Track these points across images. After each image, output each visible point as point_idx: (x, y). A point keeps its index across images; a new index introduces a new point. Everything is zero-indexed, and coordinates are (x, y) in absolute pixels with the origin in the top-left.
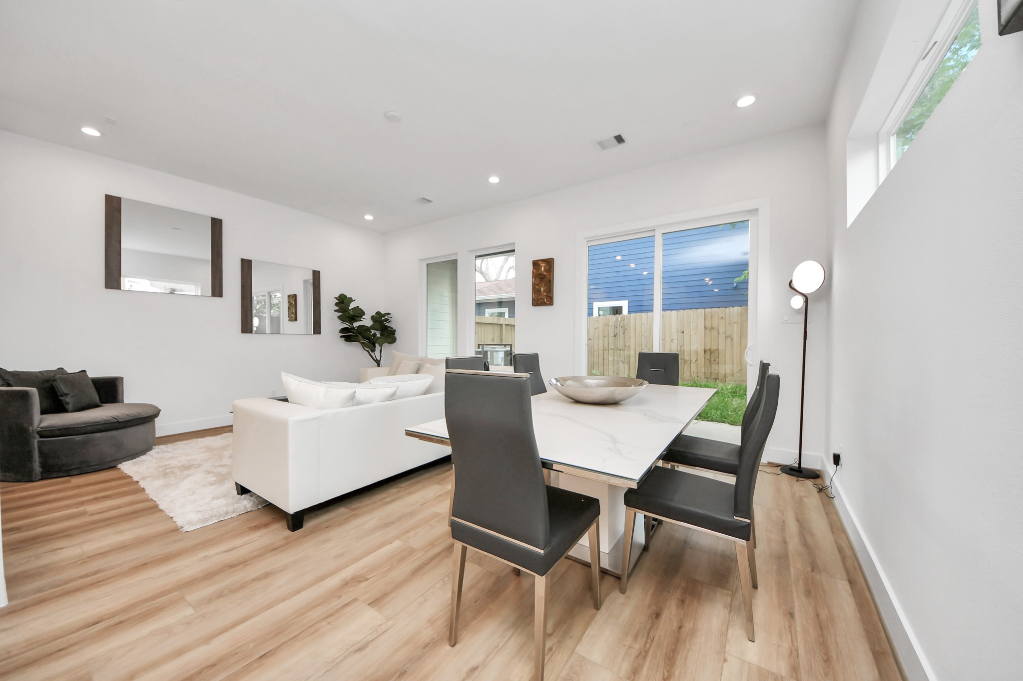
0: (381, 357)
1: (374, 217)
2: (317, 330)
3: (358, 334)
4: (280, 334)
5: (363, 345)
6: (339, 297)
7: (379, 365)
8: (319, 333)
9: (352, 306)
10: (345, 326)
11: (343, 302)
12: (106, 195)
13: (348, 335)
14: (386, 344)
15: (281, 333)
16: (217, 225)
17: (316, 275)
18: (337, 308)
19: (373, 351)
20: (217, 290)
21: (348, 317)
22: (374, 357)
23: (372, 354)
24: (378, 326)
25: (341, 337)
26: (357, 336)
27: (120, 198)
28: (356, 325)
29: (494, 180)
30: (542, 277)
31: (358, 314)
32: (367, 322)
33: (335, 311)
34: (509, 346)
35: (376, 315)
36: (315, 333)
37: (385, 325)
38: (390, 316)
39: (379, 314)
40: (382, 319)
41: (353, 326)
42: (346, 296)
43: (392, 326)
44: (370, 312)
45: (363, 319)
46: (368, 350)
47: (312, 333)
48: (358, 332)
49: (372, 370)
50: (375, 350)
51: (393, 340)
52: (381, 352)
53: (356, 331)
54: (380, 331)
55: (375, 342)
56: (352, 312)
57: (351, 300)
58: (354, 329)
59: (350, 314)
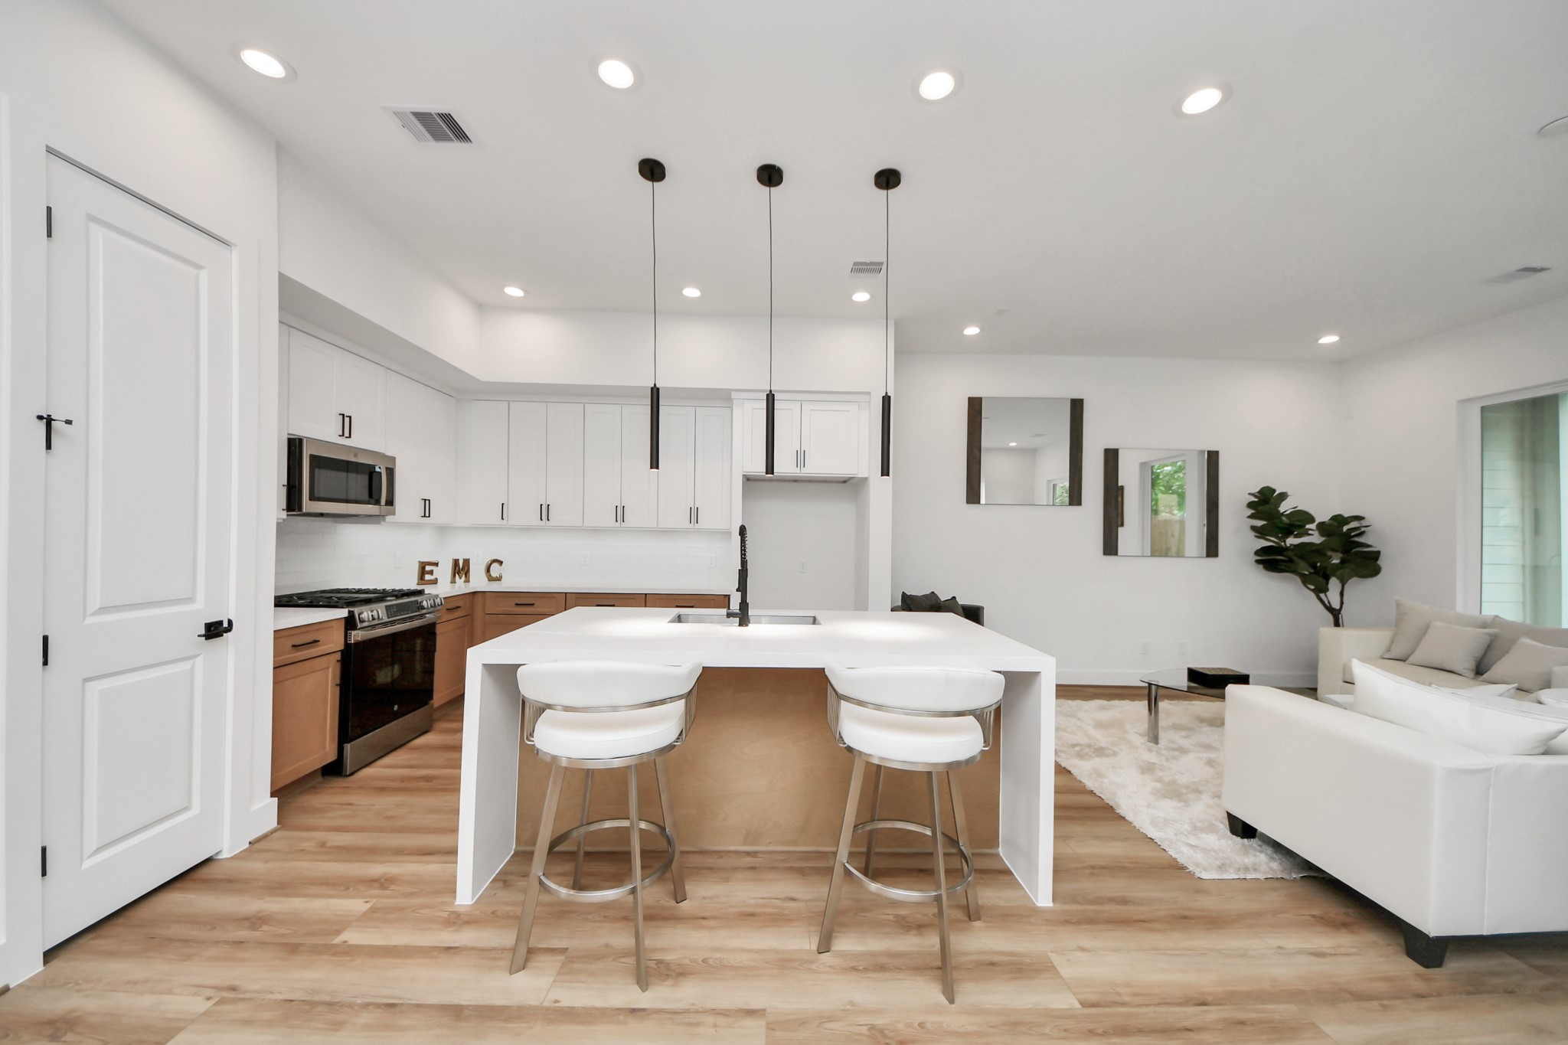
0: (1342, 603)
1: (1340, 336)
2: (1212, 549)
3: (1295, 558)
5: (1305, 580)
6: (1259, 492)
7: (1337, 624)
8: (1217, 554)
9: (1285, 507)
10: (1267, 544)
11: (1265, 503)
12: (971, 396)
13: (1272, 560)
14: (1355, 579)
16: (1077, 407)
17: (1212, 460)
18: (1252, 511)
19: (1325, 590)
20: (1075, 496)
21: (1279, 528)
22: (1326, 602)
23: (1322, 595)
24: (1335, 540)
25: (1258, 562)
26: (1291, 561)
27: (981, 399)
28: (1291, 541)
31: (1299, 521)
32: (1316, 538)
33: (1249, 517)
35: (1331, 522)
36: (1208, 555)
37: (1352, 539)
38: (1364, 523)
39: (1339, 520)
40: (1345, 528)
41: (1285, 544)
42: (1274, 491)
43: (1369, 543)
44: (1322, 515)
45: (1310, 532)
46: (1312, 587)
47: (1205, 555)
48: (1296, 555)
49: (1321, 629)
50: (1327, 590)
51: (1375, 571)
52: (1342, 594)
53: (1290, 554)
54: (1343, 552)
55: (1328, 572)
56: (1284, 518)
57: (1283, 496)
58: (1287, 549)
59: (1281, 522)
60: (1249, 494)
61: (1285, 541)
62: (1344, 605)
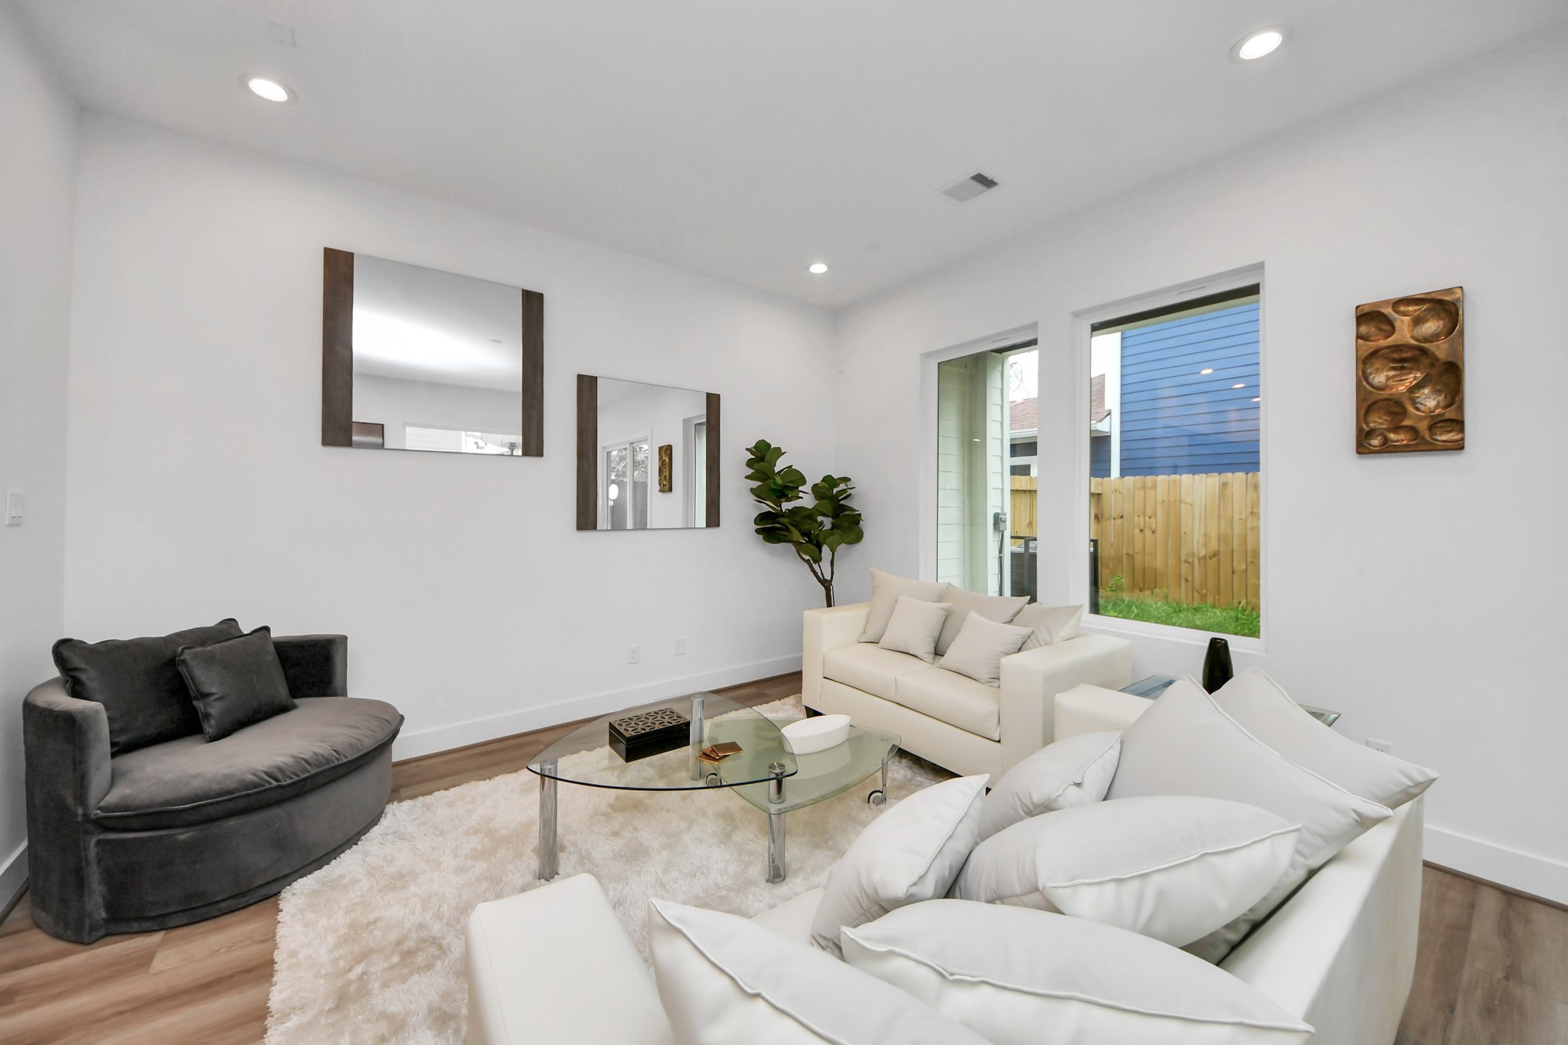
0: (832, 573)
1: (828, 265)
2: (713, 518)
3: (790, 527)
4: (646, 529)
5: (799, 548)
6: (755, 447)
8: (718, 525)
9: (780, 465)
10: (765, 508)
11: (762, 456)
12: (326, 250)
13: (771, 528)
14: (843, 545)
15: (648, 527)
16: (533, 304)
17: (713, 402)
18: (750, 471)
19: (818, 560)
20: (533, 444)
21: (774, 490)
22: (819, 574)
23: (816, 566)
24: (827, 506)
25: (758, 531)
26: (787, 528)
27: (352, 255)
28: (786, 506)
31: (793, 481)
32: (806, 500)
33: (747, 477)
35: (823, 483)
36: (708, 525)
37: (841, 503)
38: (850, 485)
39: (829, 480)
40: (835, 490)
41: (781, 509)
42: (769, 445)
43: (854, 507)
44: (813, 477)
45: (801, 495)
46: (807, 557)
47: (706, 526)
48: (792, 525)
50: (821, 559)
51: (858, 537)
52: (832, 564)
53: (785, 520)
54: (832, 518)
55: (820, 540)
56: (778, 480)
57: (778, 453)
58: (782, 515)
59: (775, 483)
60: (747, 449)
61: (780, 506)
62: (834, 576)
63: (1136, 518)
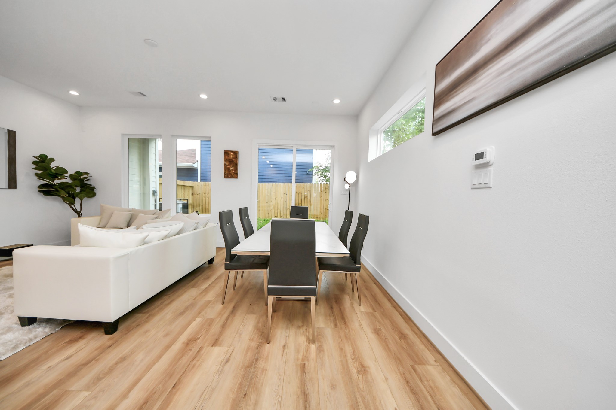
0: (81, 208)
1: (79, 93)
2: (12, 183)
3: (59, 189)
5: (64, 199)
6: (39, 157)
7: (79, 216)
8: (15, 187)
9: (53, 165)
10: (43, 182)
11: (42, 161)
13: (48, 190)
14: (86, 198)
17: (11, 135)
19: (74, 203)
21: (50, 174)
22: (75, 208)
23: (73, 206)
24: (77, 182)
25: (39, 191)
26: (57, 190)
28: (57, 181)
29: (204, 96)
30: (231, 161)
31: (60, 172)
32: (68, 180)
33: (33, 169)
34: (186, 200)
35: (76, 174)
37: (84, 182)
38: (89, 175)
39: (79, 173)
40: (81, 177)
41: (54, 183)
42: (47, 157)
43: (91, 184)
44: (71, 171)
45: (65, 177)
46: (68, 202)
47: (8, 188)
48: (60, 188)
49: (72, 219)
50: (75, 203)
51: (94, 195)
52: (81, 205)
53: (57, 187)
54: (80, 187)
55: (75, 196)
56: (53, 170)
57: (52, 160)
58: (55, 185)
59: (51, 172)
60: (33, 157)
61: (54, 181)
62: (82, 209)
63: (204, 194)
